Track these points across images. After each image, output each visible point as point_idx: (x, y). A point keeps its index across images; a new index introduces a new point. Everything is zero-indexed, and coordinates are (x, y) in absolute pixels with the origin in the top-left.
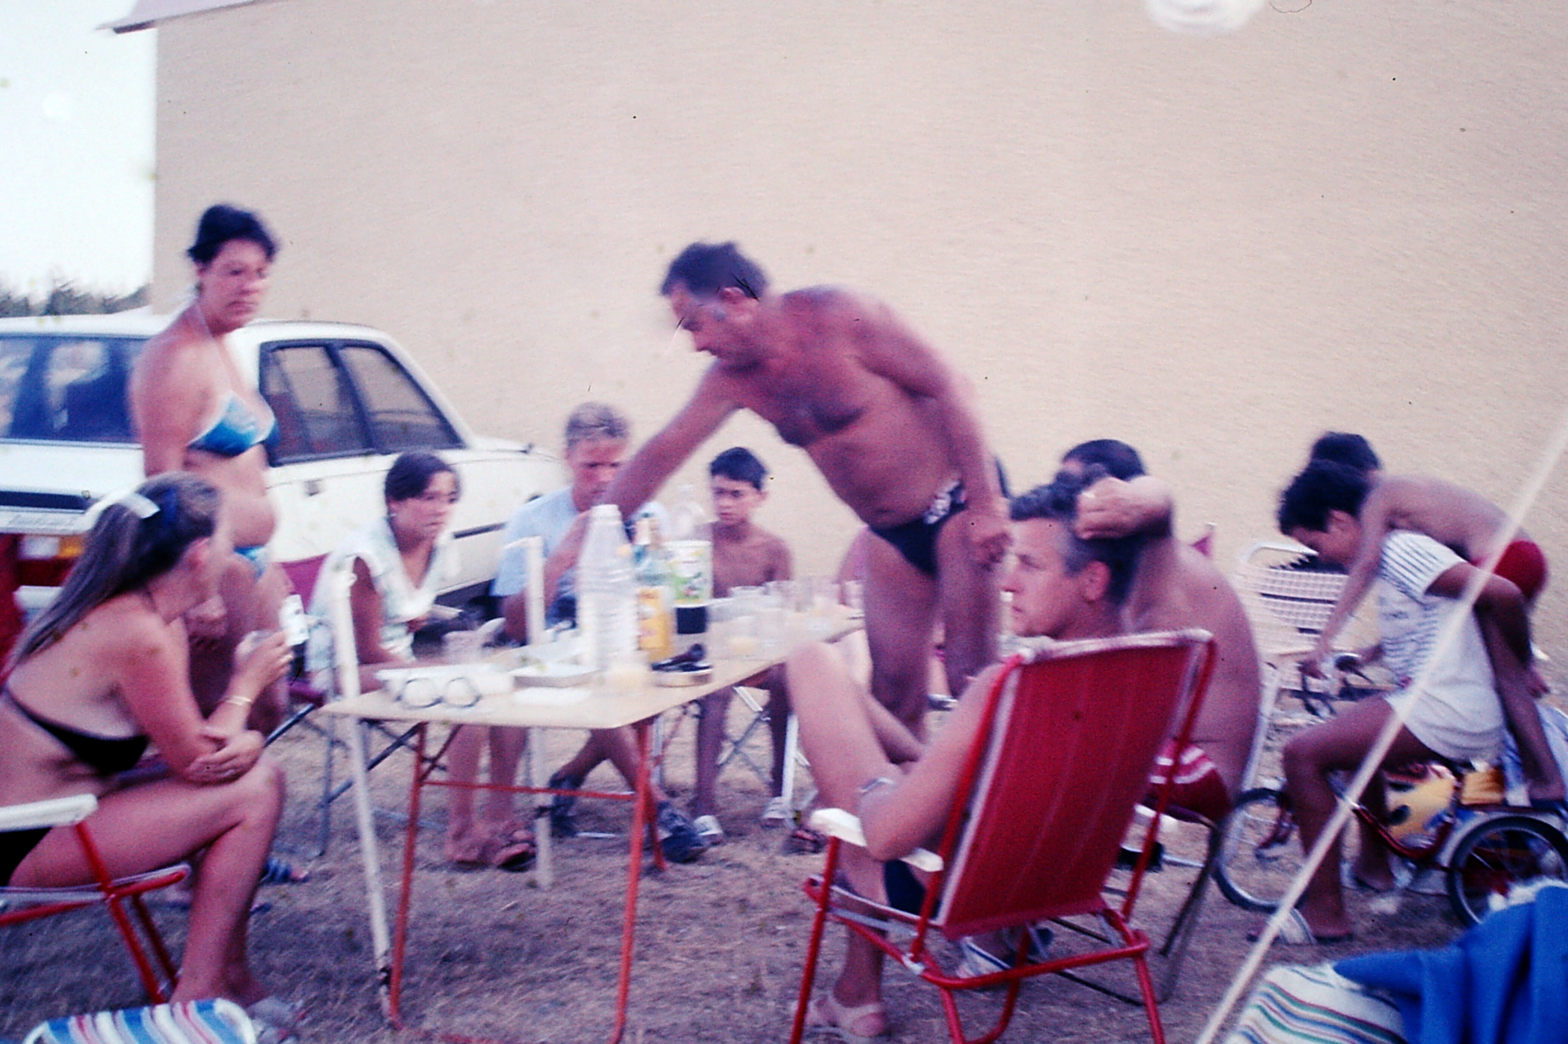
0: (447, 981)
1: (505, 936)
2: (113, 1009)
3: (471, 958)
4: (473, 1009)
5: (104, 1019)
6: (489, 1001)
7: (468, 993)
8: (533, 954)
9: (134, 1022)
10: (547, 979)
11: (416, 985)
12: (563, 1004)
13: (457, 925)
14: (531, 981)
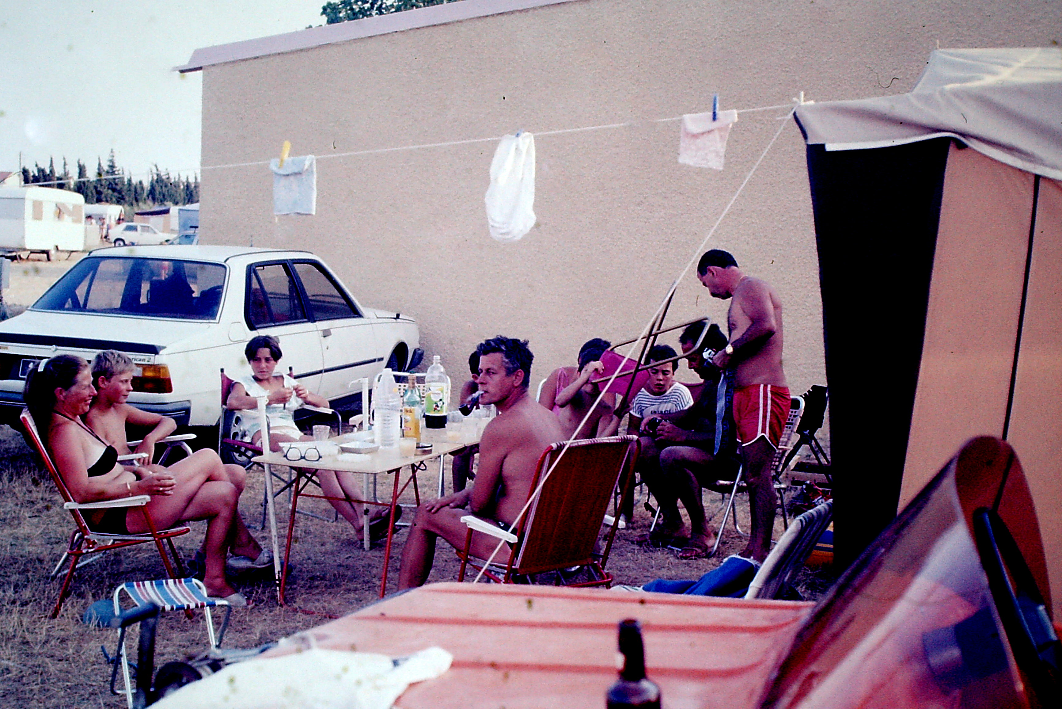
0: (310, 588)
1: (342, 570)
2: (151, 580)
3: (323, 578)
4: (318, 600)
5: (147, 583)
6: (327, 597)
7: (318, 593)
8: (351, 580)
9: (160, 585)
10: (356, 590)
11: (295, 589)
12: (361, 601)
13: (319, 564)
14: (349, 591)
